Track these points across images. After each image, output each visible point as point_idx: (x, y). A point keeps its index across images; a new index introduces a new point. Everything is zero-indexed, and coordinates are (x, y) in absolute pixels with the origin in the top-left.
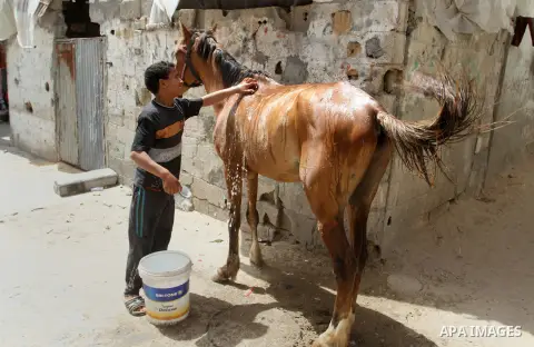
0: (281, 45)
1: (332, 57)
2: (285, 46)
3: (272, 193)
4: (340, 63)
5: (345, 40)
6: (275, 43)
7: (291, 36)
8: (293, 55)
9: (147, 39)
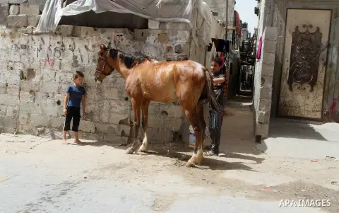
0: (131, 46)
1: (159, 53)
2: (133, 47)
3: (126, 119)
4: (163, 55)
5: (165, 46)
6: (127, 46)
7: (137, 43)
8: (138, 51)
9: (33, 39)
